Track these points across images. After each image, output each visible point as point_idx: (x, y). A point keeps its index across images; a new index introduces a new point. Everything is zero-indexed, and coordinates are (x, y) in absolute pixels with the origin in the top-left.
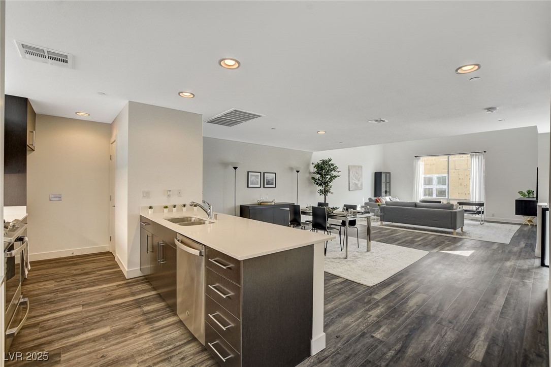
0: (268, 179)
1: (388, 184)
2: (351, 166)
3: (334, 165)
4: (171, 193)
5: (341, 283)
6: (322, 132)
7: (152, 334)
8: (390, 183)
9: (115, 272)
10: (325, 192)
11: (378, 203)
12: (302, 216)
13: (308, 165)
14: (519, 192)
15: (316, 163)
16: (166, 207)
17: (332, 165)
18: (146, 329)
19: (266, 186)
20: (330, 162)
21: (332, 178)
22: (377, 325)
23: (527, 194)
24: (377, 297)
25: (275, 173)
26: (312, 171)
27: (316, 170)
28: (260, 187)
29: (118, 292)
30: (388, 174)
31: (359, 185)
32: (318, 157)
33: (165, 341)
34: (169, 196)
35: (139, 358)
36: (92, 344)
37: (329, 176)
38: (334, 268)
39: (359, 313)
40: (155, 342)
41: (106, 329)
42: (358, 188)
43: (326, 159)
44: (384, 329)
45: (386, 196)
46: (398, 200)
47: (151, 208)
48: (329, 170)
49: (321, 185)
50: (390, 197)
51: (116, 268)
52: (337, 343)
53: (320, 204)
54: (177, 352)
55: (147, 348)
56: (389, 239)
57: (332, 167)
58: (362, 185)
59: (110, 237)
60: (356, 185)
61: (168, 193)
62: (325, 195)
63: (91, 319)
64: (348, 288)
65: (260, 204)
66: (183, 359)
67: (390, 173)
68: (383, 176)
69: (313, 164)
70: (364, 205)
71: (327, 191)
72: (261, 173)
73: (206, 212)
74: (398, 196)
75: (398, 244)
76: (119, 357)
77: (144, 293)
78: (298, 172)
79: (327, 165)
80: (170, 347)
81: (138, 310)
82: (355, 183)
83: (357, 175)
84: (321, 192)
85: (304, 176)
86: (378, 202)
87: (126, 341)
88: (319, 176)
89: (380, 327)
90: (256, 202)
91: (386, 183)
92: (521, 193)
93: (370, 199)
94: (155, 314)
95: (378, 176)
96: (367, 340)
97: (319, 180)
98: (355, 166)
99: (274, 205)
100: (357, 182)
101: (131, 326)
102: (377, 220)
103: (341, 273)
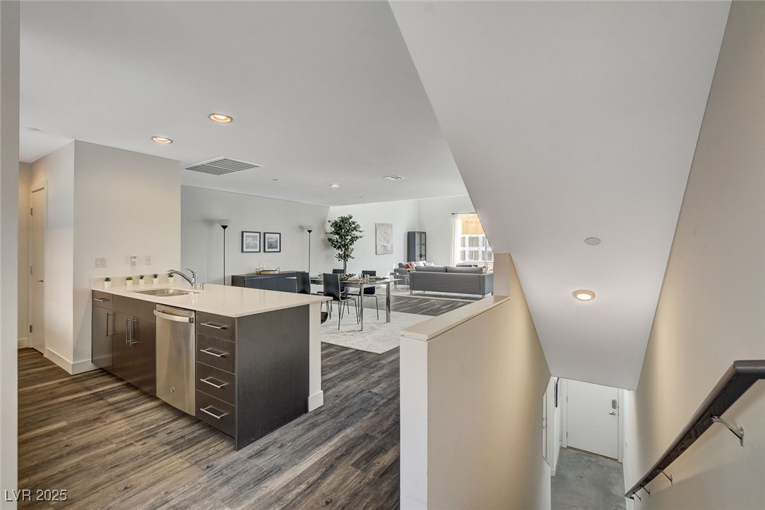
0: (270, 240)
1: (423, 247)
2: (379, 224)
3: (356, 224)
4: (136, 260)
5: (350, 354)
6: (335, 186)
7: (127, 420)
8: (425, 244)
9: (50, 369)
10: (344, 257)
11: (408, 269)
12: (312, 286)
13: (323, 224)
15: (333, 221)
16: (129, 279)
17: (354, 223)
18: (119, 416)
19: (267, 250)
20: (350, 220)
21: (354, 239)
22: (378, 383)
24: (384, 362)
25: (280, 234)
26: (330, 231)
27: (333, 229)
28: (260, 252)
29: (63, 389)
30: (423, 234)
31: (389, 248)
32: (337, 212)
33: (144, 423)
34: (134, 264)
35: (116, 440)
36: (47, 439)
37: (349, 238)
38: (346, 340)
39: (362, 376)
40: (133, 426)
41: (63, 424)
42: (386, 251)
43: (346, 215)
44: (383, 385)
45: (421, 260)
46: (433, 265)
47: (108, 280)
48: (349, 230)
49: (339, 247)
50: (425, 262)
51: (49, 365)
52: (336, 400)
53: (335, 271)
54: (162, 429)
55: (125, 431)
56: (415, 309)
57: (353, 226)
58: (392, 247)
59: (31, 326)
60: (385, 247)
61: (133, 260)
62: (345, 261)
63: (33, 419)
64: (357, 357)
65: (259, 274)
66: (170, 433)
67: (425, 233)
68: (417, 236)
69: (329, 222)
70: (393, 272)
71: (347, 256)
72: (260, 233)
73: (190, 282)
74: (434, 260)
75: (423, 314)
76: (89, 443)
77: (104, 386)
78: (310, 231)
79: (347, 223)
80: (152, 427)
81: (102, 402)
82: (384, 245)
83: (386, 236)
84: (340, 256)
85: (318, 237)
86: (409, 267)
87: (93, 429)
88: (337, 237)
89: (380, 384)
90: (253, 271)
91: (421, 244)
93: (400, 265)
94: (126, 403)
95: (411, 236)
96: (365, 395)
97: (337, 241)
98: (383, 225)
99: (279, 274)
100: (386, 244)
101: (98, 417)
102: (407, 289)
103: (353, 344)
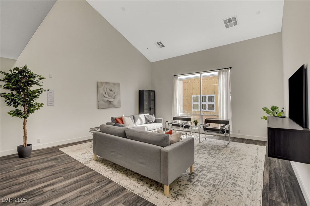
1: (152, 102)
14: (263, 109)
23: (270, 109)
30: (153, 92)
31: (115, 103)
42: (113, 106)
68: (146, 94)
82: (108, 100)
83: (111, 92)
91: (149, 100)
92: (265, 109)
95: (141, 94)
98: (107, 83)
100: (111, 100)
